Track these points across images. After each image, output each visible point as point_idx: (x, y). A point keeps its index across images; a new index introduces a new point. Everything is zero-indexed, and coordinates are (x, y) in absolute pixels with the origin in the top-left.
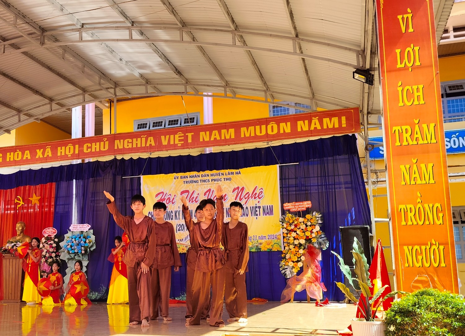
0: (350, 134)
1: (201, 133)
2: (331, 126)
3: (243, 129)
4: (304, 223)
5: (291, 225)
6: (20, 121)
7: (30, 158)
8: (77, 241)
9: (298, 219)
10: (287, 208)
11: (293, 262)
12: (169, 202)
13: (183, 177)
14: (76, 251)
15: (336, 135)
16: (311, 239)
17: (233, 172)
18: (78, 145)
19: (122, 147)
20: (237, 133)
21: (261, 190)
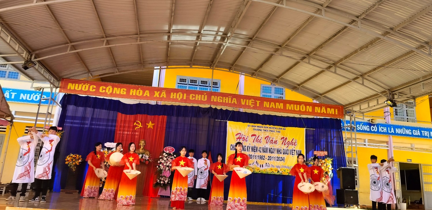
0: (339, 119)
1: (265, 102)
2: (330, 113)
3: (288, 105)
7: (149, 96)
12: (244, 140)
13: (253, 126)
15: (332, 118)
17: (282, 128)
18: (186, 94)
19: (216, 101)
20: (285, 106)
21: (296, 141)
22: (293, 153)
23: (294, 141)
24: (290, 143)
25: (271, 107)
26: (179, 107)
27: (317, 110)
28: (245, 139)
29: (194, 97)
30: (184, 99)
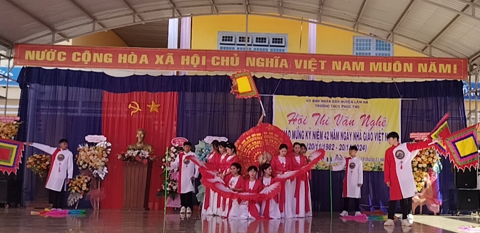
0: (459, 80)
2: (445, 71)
3: (372, 64)
7: (147, 63)
12: (301, 122)
13: (315, 101)
15: (448, 79)
16: (431, 163)
17: (361, 101)
18: (205, 57)
19: (254, 65)
20: (367, 66)
21: (385, 119)
22: (381, 138)
23: (382, 120)
24: (375, 123)
25: (344, 69)
26: (196, 77)
27: (423, 68)
28: (303, 121)
29: (218, 61)
30: (203, 64)
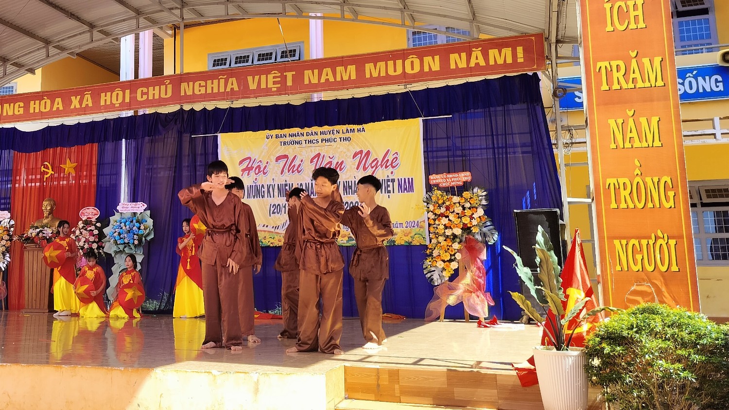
0: (530, 73)
1: (306, 72)
2: (500, 61)
3: (369, 67)
4: (459, 204)
5: (440, 206)
6: (48, 56)
7: (62, 109)
8: (128, 227)
9: (452, 199)
10: (434, 181)
11: (444, 261)
12: (259, 172)
13: (279, 136)
14: (126, 241)
15: (508, 75)
16: (471, 227)
17: (354, 129)
18: (129, 90)
19: (192, 93)
20: (360, 71)
21: (395, 155)
22: (390, 189)
23: (390, 157)
24: (379, 163)
25: (323, 80)
26: (119, 120)
28: (262, 169)
29: (145, 94)
30: (126, 101)
